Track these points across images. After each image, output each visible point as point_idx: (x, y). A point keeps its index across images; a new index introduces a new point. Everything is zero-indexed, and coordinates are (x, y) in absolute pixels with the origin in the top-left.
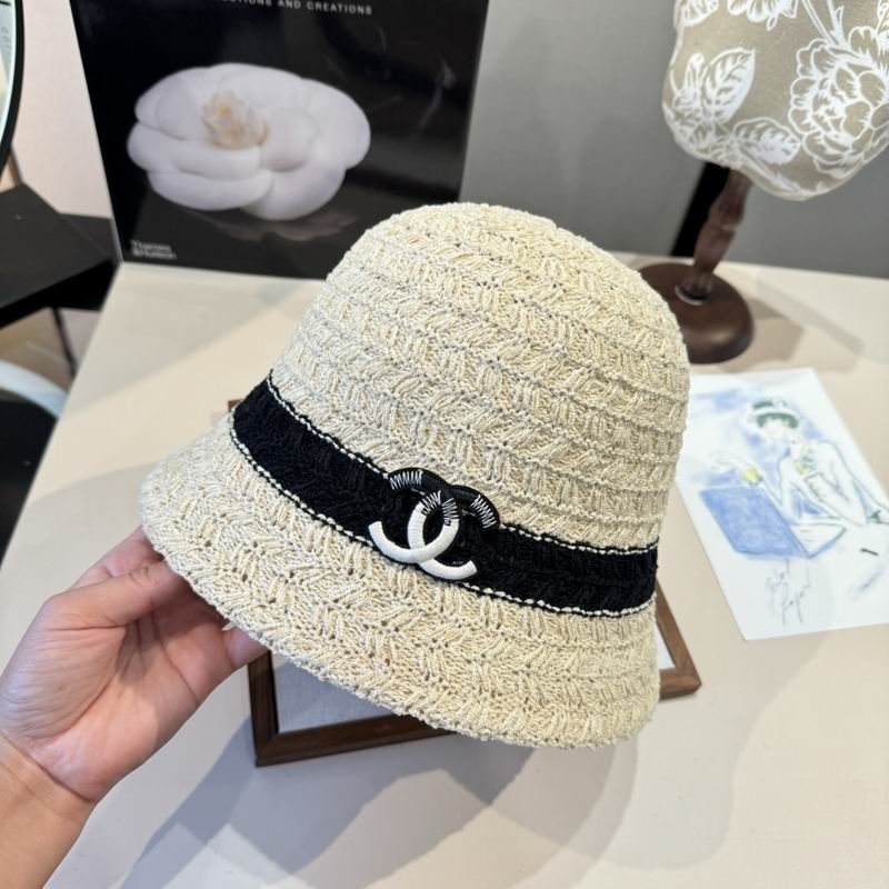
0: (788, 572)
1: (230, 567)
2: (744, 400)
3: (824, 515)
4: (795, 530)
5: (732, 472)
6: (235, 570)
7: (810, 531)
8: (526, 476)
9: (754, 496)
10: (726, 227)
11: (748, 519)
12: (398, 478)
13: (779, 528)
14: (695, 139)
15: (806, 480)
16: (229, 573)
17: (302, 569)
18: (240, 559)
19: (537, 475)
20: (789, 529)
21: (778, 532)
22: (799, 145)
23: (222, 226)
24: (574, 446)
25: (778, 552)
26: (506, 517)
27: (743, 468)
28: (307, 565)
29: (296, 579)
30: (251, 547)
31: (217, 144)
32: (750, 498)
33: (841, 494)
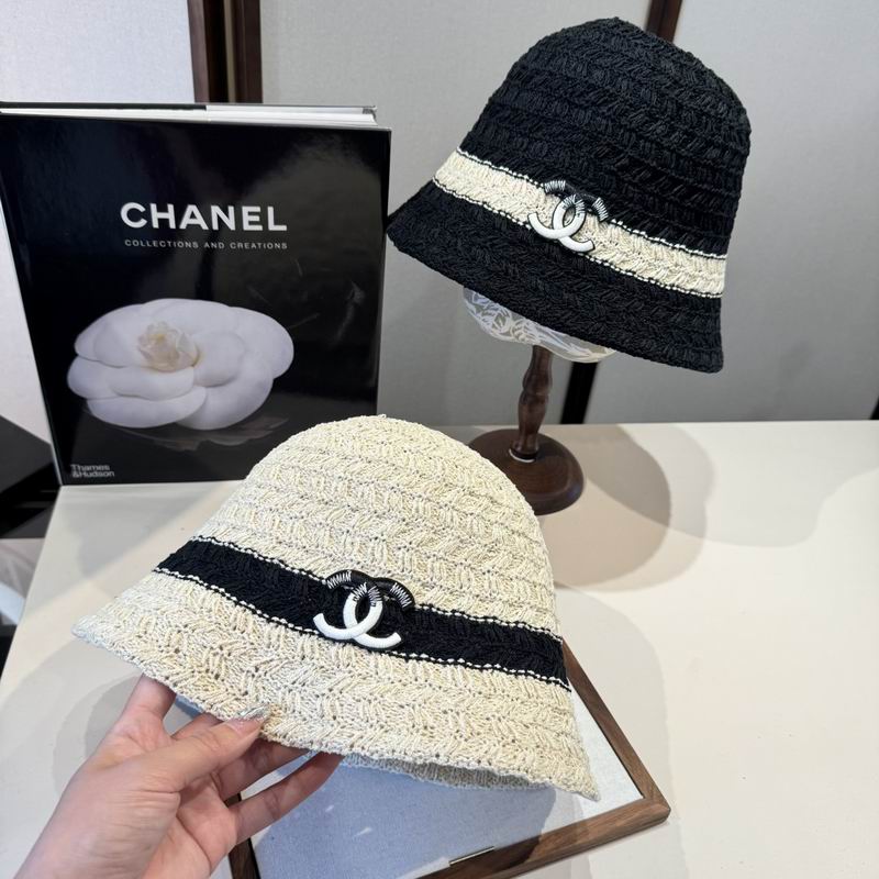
1: (203, 669)
6: (207, 671)
8: (429, 566)
12: (333, 580)
16: (203, 674)
17: (264, 663)
18: (211, 662)
19: (437, 564)
24: (461, 541)
26: (419, 600)
28: (268, 659)
29: (260, 672)
30: (218, 650)
31: (153, 369)
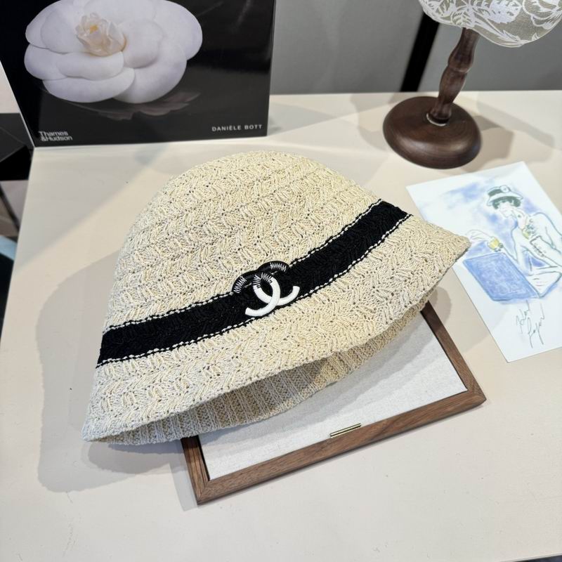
0: (529, 310)
2: (482, 190)
3: (548, 266)
4: (529, 279)
5: (482, 244)
7: (540, 279)
9: (499, 258)
10: (461, 71)
11: (498, 276)
13: (519, 280)
14: (440, 10)
15: (531, 242)
20: (526, 279)
21: (518, 282)
22: (519, 8)
23: (101, 112)
25: (520, 297)
27: (490, 240)
31: (91, 54)
32: (496, 261)
33: (555, 249)
